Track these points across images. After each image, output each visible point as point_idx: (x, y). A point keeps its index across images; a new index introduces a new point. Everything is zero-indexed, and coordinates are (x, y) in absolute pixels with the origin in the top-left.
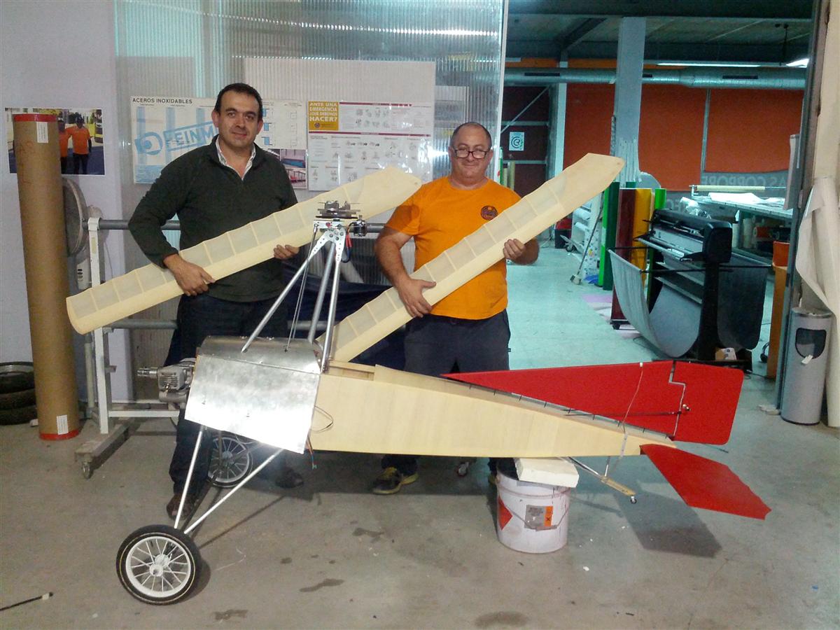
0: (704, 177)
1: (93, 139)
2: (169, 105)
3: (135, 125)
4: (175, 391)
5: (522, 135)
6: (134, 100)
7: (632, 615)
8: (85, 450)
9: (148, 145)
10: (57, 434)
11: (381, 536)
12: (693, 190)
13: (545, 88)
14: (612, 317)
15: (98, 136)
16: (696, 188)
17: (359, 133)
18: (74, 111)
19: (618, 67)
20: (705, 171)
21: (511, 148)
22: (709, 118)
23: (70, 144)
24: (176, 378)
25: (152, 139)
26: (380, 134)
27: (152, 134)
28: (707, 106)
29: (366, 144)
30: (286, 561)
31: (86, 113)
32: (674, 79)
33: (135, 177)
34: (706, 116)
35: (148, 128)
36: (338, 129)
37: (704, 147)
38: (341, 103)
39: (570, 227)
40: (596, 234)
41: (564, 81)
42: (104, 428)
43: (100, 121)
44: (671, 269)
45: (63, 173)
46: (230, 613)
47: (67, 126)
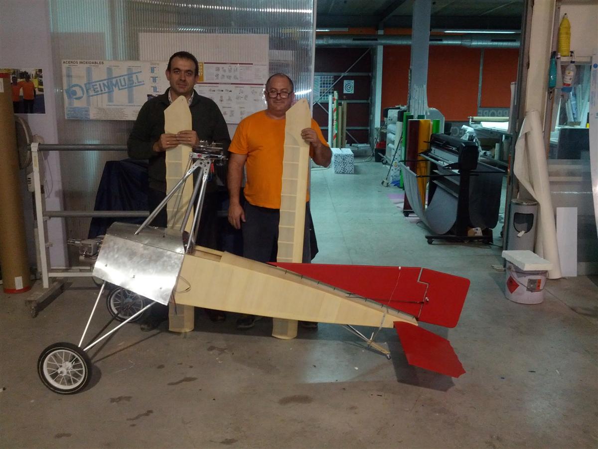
0: (480, 111)
1: (36, 90)
2: (88, 65)
3: (65, 79)
4: (90, 256)
5: (352, 82)
6: (64, 62)
7: (381, 396)
8: (32, 299)
9: (75, 93)
10: (15, 290)
11: (225, 351)
12: (470, 120)
13: (368, 49)
14: (404, 209)
15: (40, 87)
16: (472, 119)
17: (218, 83)
18: (23, 70)
19: (412, 34)
20: (480, 107)
21: (345, 92)
22: (483, 70)
23: (21, 93)
24: (91, 248)
25: (77, 89)
26: (232, 84)
27: (77, 85)
28: (482, 61)
29: (222, 91)
30: (161, 367)
31: (32, 72)
32: (458, 42)
33: (66, 115)
34: (481, 68)
35: (75, 81)
36: (203, 81)
37: (480, 90)
38: (205, 63)
39: (385, 147)
40: (399, 152)
41: (381, 44)
42: (46, 284)
43: (41, 77)
44: (441, 174)
45: (15, 112)
46: (120, 399)
47: (19, 80)
